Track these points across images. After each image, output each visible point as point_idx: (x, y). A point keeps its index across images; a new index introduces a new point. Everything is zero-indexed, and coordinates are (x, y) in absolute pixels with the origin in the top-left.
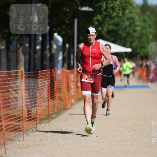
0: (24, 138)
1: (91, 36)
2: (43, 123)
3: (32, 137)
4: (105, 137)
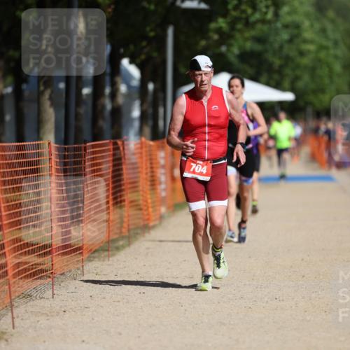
1: (203, 75)
3: (73, 290)
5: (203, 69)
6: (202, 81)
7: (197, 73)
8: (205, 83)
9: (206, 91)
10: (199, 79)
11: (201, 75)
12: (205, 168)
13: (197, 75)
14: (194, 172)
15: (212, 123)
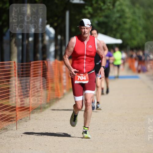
0: (18, 127)
1: (86, 29)
2: (35, 113)
4: (96, 126)
5: (86, 25)
6: (85, 32)
8: (86, 33)
10: (83, 31)
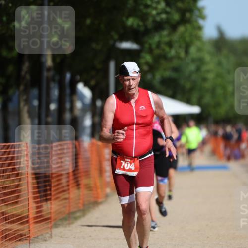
5: (131, 74)
6: (130, 86)
7: (126, 78)
8: (133, 87)
9: (134, 94)
10: (128, 83)
11: (129, 80)
12: (133, 164)
13: (125, 80)
14: (124, 169)
15: (140, 122)
